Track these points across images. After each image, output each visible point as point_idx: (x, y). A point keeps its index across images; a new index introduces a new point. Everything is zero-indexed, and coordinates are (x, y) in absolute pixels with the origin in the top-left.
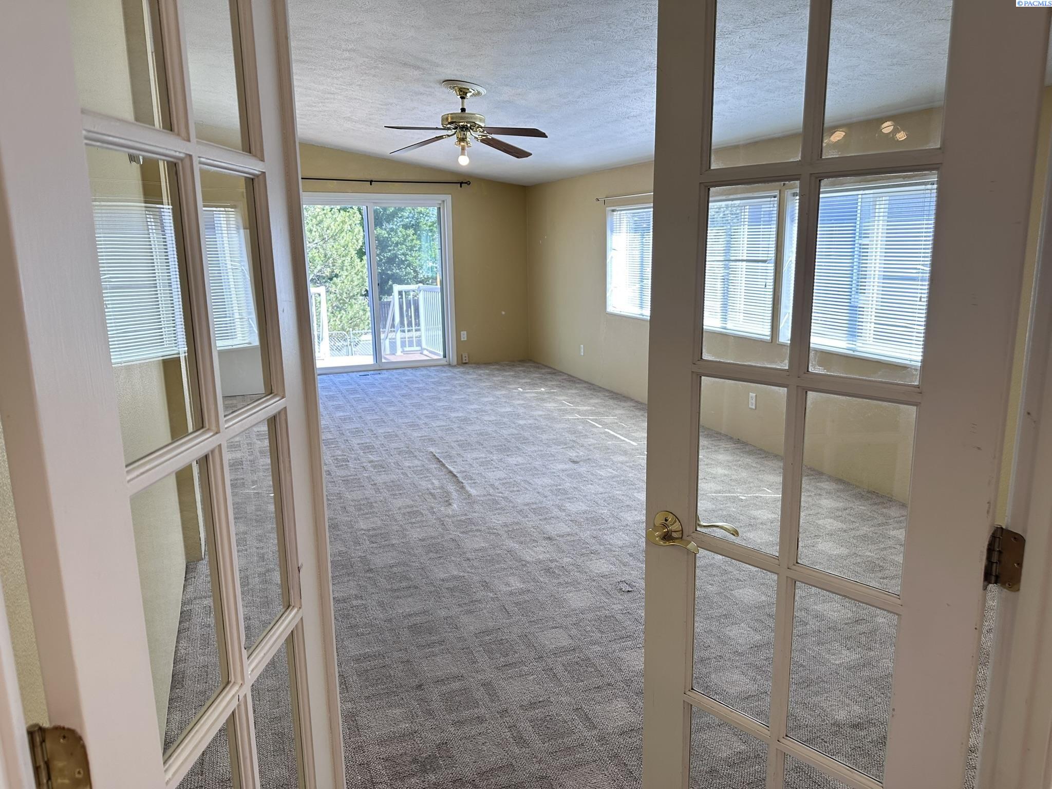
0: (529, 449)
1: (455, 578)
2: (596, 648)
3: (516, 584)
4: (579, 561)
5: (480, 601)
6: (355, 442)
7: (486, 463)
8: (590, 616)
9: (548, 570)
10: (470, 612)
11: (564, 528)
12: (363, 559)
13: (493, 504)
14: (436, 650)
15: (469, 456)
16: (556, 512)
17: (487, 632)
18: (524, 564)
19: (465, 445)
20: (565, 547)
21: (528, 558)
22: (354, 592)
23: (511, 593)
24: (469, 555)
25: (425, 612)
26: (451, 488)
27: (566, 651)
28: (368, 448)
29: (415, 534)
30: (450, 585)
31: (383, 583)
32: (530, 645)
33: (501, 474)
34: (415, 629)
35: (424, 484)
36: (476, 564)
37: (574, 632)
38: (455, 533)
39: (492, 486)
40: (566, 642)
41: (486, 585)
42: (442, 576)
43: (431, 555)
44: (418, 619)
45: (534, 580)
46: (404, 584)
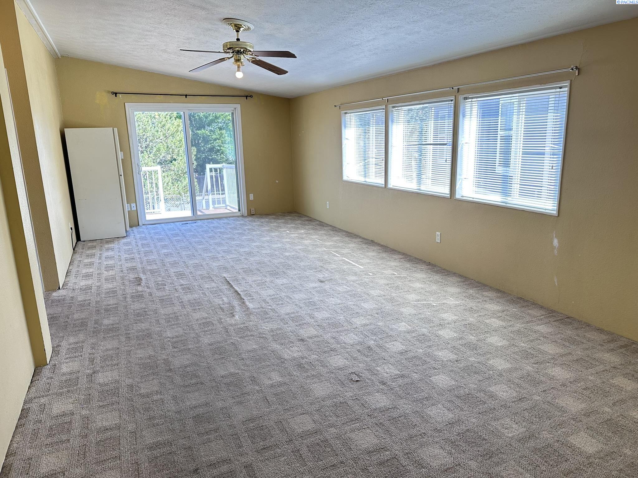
0: (291, 273)
1: (232, 374)
2: (333, 430)
3: (276, 378)
4: (322, 358)
5: (248, 394)
6: (172, 271)
7: (261, 284)
8: (328, 403)
9: (300, 366)
10: (240, 403)
11: (312, 331)
12: (166, 362)
13: (264, 315)
14: (212, 437)
15: (250, 279)
16: (308, 319)
17: (252, 420)
18: (283, 361)
19: (248, 271)
20: (313, 346)
21: (286, 357)
22: (155, 389)
23: (272, 386)
24: (243, 356)
25: (207, 404)
26: (236, 303)
27: (309, 434)
28: (180, 275)
29: (206, 340)
30: (227, 380)
31: (178, 380)
32: (283, 430)
33: (271, 292)
34: (198, 419)
35: (217, 301)
36: (248, 362)
37: (317, 417)
38: (235, 338)
39: (264, 301)
40: (310, 426)
41: (254, 380)
42: (223, 373)
43: (216, 356)
44: (201, 410)
45: (290, 374)
46: (193, 381)
